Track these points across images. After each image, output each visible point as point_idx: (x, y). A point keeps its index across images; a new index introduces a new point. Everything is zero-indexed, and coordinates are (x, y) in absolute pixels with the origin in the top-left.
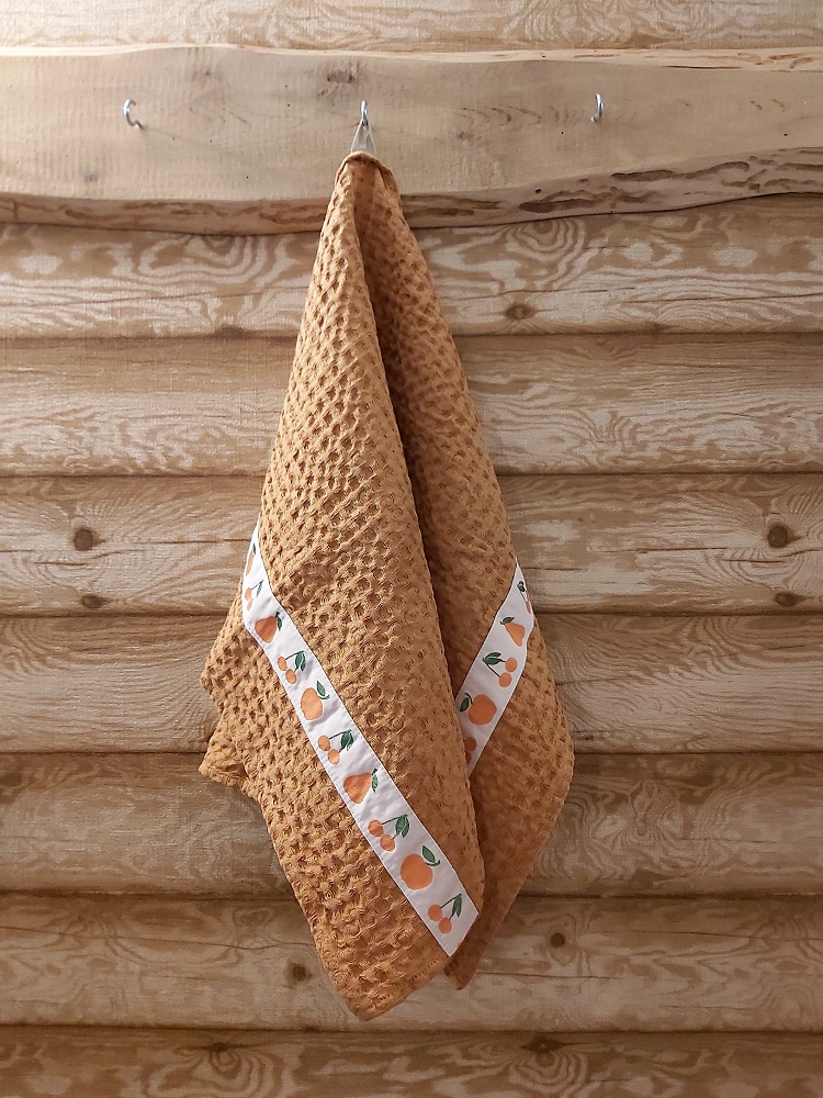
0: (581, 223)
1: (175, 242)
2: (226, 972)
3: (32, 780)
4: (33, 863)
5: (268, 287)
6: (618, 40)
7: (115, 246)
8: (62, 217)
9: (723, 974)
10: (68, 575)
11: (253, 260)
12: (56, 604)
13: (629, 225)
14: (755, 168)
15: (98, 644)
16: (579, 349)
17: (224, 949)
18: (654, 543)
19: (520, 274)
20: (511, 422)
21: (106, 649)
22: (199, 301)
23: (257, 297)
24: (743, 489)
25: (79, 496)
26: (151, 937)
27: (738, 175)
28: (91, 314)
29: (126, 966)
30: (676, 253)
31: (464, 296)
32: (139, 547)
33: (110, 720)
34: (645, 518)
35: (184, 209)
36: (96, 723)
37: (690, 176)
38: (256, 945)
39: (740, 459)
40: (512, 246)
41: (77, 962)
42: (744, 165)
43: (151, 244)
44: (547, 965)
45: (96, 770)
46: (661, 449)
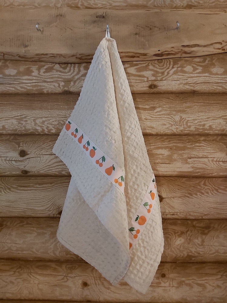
0: (171, 60)
1: (51, 66)
2: (64, 284)
3: (6, 225)
4: (6, 250)
5: (78, 79)
6: (183, 6)
7: (33, 67)
8: (18, 58)
9: (213, 286)
10: (18, 164)
11: (74, 71)
12: (14, 173)
13: (186, 61)
14: (224, 44)
15: (26, 185)
16: (171, 98)
17: (63, 277)
18: (193, 156)
19: (153, 75)
20: (150, 119)
21: (29, 186)
22: (58, 83)
23: (75, 82)
24: (220, 140)
25: (22, 141)
26: (41, 273)
27: (219, 46)
28: (26, 87)
29: (34, 281)
30: (200, 69)
31: (136, 82)
32: (39, 156)
33: (30, 207)
34: (190, 148)
35: (53, 56)
36: (25, 208)
37: (205, 46)
38: (73, 276)
39: (219, 131)
40: (151, 67)
41: (19, 280)
42: (221, 43)
43: (44, 66)
44: (160, 283)
45: (25, 223)
46: (195, 128)
